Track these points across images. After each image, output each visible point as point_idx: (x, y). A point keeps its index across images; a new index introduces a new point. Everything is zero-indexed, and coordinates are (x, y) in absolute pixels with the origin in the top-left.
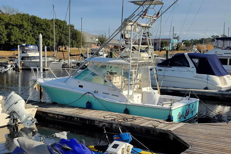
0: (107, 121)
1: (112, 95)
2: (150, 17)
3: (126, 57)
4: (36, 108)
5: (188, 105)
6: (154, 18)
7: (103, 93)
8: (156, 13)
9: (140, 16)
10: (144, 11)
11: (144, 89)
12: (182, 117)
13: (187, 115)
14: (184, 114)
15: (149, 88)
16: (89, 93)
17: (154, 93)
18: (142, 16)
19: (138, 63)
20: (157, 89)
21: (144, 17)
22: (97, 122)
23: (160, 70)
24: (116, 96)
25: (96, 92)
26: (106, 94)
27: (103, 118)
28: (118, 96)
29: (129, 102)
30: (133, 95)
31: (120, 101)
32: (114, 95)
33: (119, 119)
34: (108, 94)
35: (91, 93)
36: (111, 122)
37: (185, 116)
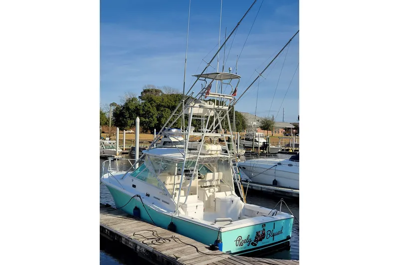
0: (132, 239)
1: (163, 201)
2: (218, 96)
3: (194, 149)
5: (261, 225)
6: (225, 97)
7: (154, 197)
8: (233, 91)
10: (206, 87)
12: (247, 243)
13: (261, 240)
15: (229, 193)
16: (138, 196)
17: (232, 201)
18: (205, 94)
19: (198, 158)
21: (208, 95)
22: (124, 239)
23: (290, 165)
24: (166, 203)
25: (148, 195)
26: (157, 199)
27: (131, 235)
28: (168, 203)
29: (179, 213)
30: (186, 203)
31: (169, 211)
32: (165, 202)
33: (148, 239)
34: (159, 199)
35: (140, 197)
36: (135, 242)
37: (253, 241)
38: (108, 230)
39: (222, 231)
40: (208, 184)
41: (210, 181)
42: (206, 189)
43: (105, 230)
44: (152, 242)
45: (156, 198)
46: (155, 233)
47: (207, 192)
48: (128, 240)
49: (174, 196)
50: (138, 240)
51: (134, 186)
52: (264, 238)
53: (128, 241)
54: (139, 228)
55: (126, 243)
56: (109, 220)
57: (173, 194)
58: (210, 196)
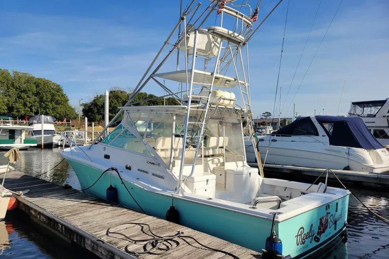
0: (104, 243)
1: (153, 175)
2: (235, 14)
3: (193, 102)
4: (5, 196)
5: (325, 207)
6: (244, 19)
7: (139, 170)
9: (213, 9)
11: (230, 166)
12: (310, 239)
13: (324, 232)
14: (316, 229)
15: (240, 163)
16: (113, 169)
17: (250, 174)
18: (217, 8)
20: (257, 167)
21: (221, 9)
22: (89, 242)
23: (274, 141)
24: (159, 176)
25: (129, 168)
26: (144, 171)
27: (101, 234)
28: (162, 177)
29: (183, 191)
30: (193, 176)
31: (165, 190)
32: (156, 175)
33: (136, 241)
34: (147, 172)
35: (116, 170)
36: (111, 249)
37: (316, 235)
38: (62, 225)
39: (280, 220)
40: (211, 152)
41: (214, 148)
42: (209, 159)
43: (58, 225)
44: (145, 247)
45: (141, 171)
46: (145, 227)
47: (210, 163)
48: (97, 243)
49: (171, 165)
50: (116, 244)
51: (107, 157)
52: (326, 227)
53: (97, 245)
54: (117, 220)
55: (93, 248)
56: (66, 207)
57: (170, 162)
58: (214, 169)
